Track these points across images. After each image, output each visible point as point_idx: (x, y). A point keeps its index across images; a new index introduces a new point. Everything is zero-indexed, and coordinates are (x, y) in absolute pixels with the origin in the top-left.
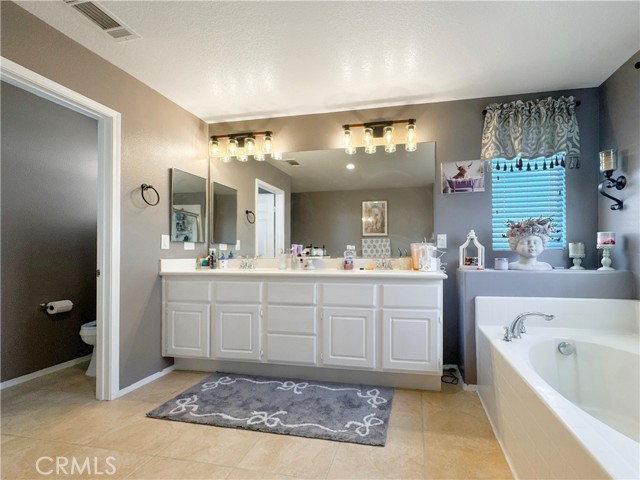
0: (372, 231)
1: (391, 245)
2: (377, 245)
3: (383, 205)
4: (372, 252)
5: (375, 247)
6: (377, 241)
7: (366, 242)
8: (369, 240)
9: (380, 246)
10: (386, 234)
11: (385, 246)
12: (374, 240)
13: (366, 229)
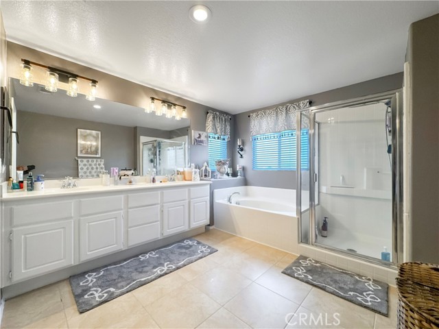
0: (87, 153)
1: (104, 164)
2: (93, 164)
3: (97, 134)
4: (88, 169)
5: (90, 165)
6: (93, 161)
7: (82, 161)
8: (85, 160)
9: (95, 165)
10: (99, 156)
11: (99, 165)
12: (90, 160)
13: (81, 151)
